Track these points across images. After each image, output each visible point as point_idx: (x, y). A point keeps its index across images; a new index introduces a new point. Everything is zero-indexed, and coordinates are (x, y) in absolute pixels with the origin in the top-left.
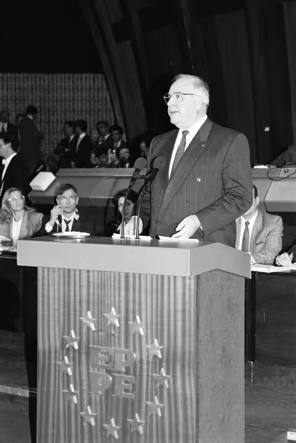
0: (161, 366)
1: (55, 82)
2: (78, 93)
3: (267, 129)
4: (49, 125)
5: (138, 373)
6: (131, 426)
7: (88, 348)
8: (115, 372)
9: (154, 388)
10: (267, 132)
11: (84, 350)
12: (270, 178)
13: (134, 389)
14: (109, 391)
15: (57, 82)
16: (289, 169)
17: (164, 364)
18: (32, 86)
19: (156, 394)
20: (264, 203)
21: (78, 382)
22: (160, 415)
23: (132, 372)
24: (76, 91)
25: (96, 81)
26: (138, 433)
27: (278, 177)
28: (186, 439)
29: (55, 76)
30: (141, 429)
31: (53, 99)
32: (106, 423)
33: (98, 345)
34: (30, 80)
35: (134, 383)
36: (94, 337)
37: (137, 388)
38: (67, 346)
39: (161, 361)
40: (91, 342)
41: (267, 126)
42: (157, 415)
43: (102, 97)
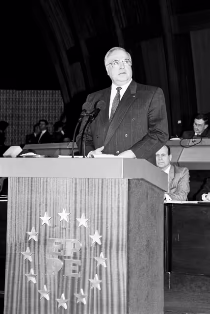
0: (100, 252)
1: (23, 96)
2: (40, 104)
3: (179, 122)
4: (18, 127)
5: (83, 257)
6: (77, 298)
7: (45, 240)
8: (65, 257)
9: (95, 268)
10: (180, 124)
11: (42, 241)
12: (182, 146)
13: (80, 270)
14: (61, 272)
15: (25, 96)
16: (196, 140)
17: (103, 249)
18: (6, 99)
19: (97, 273)
20: (178, 163)
21: (37, 267)
22: (99, 289)
23: (78, 257)
24: (39, 103)
25: (54, 96)
26: (82, 304)
27: (188, 145)
28: (119, 311)
29: (24, 92)
30: (85, 301)
31: (22, 108)
32: (58, 298)
33: (53, 237)
34: (5, 95)
35: (80, 265)
36: (50, 231)
37: (82, 269)
38: (29, 239)
39: (101, 247)
40: (48, 236)
41: (179, 120)
42: (97, 289)
43: (59, 107)
